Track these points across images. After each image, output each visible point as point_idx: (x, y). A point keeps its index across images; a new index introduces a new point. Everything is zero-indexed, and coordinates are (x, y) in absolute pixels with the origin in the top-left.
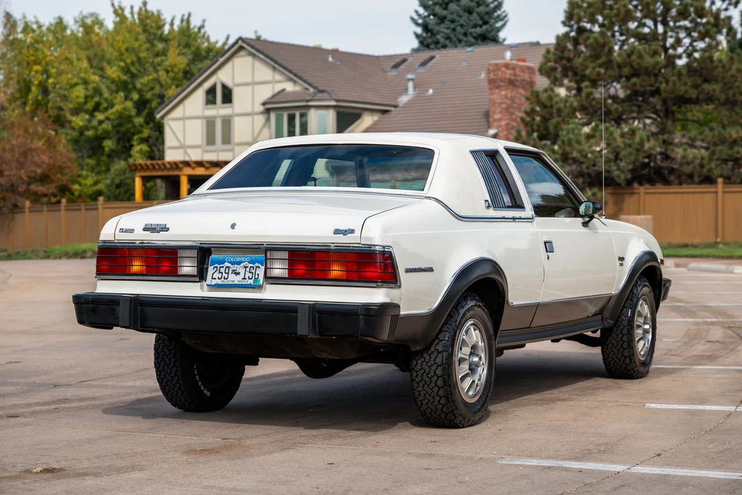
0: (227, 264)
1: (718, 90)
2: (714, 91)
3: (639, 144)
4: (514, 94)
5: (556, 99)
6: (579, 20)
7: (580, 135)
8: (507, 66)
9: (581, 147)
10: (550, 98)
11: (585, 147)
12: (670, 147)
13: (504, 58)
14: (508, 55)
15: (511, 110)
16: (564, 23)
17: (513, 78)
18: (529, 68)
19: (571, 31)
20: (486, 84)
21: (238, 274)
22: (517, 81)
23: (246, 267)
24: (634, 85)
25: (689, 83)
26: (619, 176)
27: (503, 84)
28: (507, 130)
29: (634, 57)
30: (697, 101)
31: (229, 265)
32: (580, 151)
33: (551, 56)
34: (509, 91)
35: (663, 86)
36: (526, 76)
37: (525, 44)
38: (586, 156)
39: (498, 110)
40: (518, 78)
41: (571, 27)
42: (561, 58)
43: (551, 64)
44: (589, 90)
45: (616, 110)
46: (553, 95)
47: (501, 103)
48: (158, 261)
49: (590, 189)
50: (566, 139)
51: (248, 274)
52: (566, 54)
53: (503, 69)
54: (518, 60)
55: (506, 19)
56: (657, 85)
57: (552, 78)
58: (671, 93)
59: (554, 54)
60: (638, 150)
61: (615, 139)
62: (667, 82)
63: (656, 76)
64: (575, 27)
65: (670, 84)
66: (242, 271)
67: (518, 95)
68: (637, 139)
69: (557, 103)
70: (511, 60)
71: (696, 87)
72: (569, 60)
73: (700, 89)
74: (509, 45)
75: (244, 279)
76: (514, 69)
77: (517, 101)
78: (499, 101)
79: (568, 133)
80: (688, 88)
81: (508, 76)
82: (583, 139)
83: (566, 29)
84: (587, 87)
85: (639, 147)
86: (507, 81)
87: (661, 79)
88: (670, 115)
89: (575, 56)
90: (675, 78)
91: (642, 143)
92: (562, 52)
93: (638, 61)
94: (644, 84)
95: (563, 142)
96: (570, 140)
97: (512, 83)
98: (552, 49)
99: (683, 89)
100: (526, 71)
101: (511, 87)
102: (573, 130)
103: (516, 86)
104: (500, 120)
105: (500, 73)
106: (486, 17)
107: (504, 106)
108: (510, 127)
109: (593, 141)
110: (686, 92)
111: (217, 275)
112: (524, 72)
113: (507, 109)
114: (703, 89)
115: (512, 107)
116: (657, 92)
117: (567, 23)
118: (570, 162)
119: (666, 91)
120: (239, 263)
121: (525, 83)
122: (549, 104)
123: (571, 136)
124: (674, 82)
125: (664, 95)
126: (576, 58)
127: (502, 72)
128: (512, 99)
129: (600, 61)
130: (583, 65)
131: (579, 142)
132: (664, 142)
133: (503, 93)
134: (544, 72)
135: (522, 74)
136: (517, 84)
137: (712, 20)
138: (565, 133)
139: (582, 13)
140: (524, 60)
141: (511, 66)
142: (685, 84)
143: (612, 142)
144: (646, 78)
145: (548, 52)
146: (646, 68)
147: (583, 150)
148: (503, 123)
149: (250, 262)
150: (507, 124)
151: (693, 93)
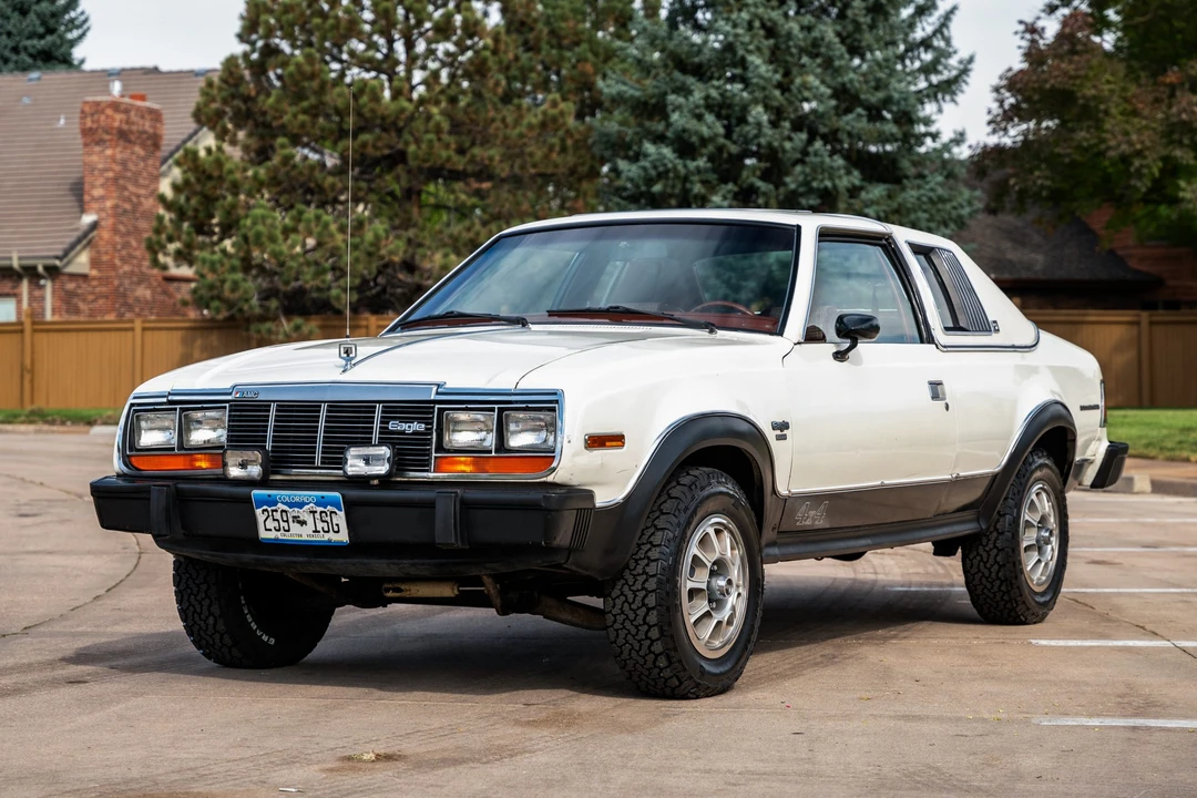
1: (497, 158)
2: (491, 159)
3: (372, 244)
4: (126, 154)
5: (228, 166)
6: (269, 33)
7: (273, 226)
8: (115, 106)
9: (277, 248)
10: (219, 163)
11: (284, 248)
12: (420, 251)
13: (108, 92)
14: (117, 87)
15: (121, 182)
16: (242, 37)
17: (125, 127)
18: (151, 111)
19: (253, 51)
20: (80, 136)
22: (131, 132)
24: (364, 145)
25: (453, 146)
26: (338, 298)
27: (107, 137)
28: (116, 215)
29: (364, 99)
30: (454, 176)
32: (275, 255)
33: (215, 92)
34: (119, 149)
35: (412, 148)
36: (147, 126)
37: (133, 69)
38: (282, 264)
39: (101, 181)
40: (134, 128)
41: (253, 44)
42: (233, 96)
43: (214, 106)
44: (287, 151)
45: (333, 186)
46: (223, 158)
47: (106, 170)
49: (289, 320)
50: (251, 234)
52: (242, 89)
53: (109, 112)
54: (132, 97)
55: (85, 27)
56: (400, 146)
57: (219, 128)
58: (425, 161)
59: (220, 89)
60: (370, 254)
61: (332, 236)
62: (418, 141)
63: (399, 131)
64: (260, 44)
65: (424, 146)
67: (134, 157)
68: (369, 236)
69: (231, 172)
70: (122, 96)
71: (461, 151)
72: (247, 99)
73: (468, 156)
74: (93, 72)
76: (126, 111)
77: (131, 166)
78: (101, 166)
79: (254, 223)
80: (452, 153)
81: (116, 124)
82: (278, 233)
83: (246, 47)
84: (283, 146)
85: (372, 249)
86: (115, 132)
87: (407, 136)
88: (414, 197)
89: (258, 93)
90: (431, 136)
91: (376, 243)
92: (236, 86)
93: (372, 105)
94: (380, 144)
95: (246, 238)
96: (258, 235)
97: (123, 136)
98: (216, 80)
99: (444, 154)
100: (146, 116)
101: (121, 143)
102: (264, 218)
103: (130, 142)
104: (102, 198)
105: (103, 117)
106: (52, 22)
107: (110, 174)
108: (120, 210)
109: (293, 237)
110: (449, 159)
112: (143, 117)
113: (115, 179)
114: (473, 156)
115: (124, 178)
116: (399, 158)
117: (246, 38)
118: (254, 272)
119: (416, 157)
121: (145, 136)
122: (216, 174)
123: (260, 228)
124: (431, 141)
125: (413, 163)
126: (261, 98)
127: (107, 117)
128: (124, 163)
129: (305, 104)
130: (276, 110)
131: (273, 239)
132: (409, 241)
133: (109, 152)
134: (203, 118)
135: (141, 122)
136: (133, 138)
137: (489, 41)
138: (248, 222)
139: (272, 21)
140: (142, 98)
141: (122, 107)
142: (447, 146)
143: (327, 239)
144: (384, 135)
145: (210, 84)
146: (383, 118)
147: (281, 253)
148: (109, 204)
150: (115, 207)
151: (460, 163)
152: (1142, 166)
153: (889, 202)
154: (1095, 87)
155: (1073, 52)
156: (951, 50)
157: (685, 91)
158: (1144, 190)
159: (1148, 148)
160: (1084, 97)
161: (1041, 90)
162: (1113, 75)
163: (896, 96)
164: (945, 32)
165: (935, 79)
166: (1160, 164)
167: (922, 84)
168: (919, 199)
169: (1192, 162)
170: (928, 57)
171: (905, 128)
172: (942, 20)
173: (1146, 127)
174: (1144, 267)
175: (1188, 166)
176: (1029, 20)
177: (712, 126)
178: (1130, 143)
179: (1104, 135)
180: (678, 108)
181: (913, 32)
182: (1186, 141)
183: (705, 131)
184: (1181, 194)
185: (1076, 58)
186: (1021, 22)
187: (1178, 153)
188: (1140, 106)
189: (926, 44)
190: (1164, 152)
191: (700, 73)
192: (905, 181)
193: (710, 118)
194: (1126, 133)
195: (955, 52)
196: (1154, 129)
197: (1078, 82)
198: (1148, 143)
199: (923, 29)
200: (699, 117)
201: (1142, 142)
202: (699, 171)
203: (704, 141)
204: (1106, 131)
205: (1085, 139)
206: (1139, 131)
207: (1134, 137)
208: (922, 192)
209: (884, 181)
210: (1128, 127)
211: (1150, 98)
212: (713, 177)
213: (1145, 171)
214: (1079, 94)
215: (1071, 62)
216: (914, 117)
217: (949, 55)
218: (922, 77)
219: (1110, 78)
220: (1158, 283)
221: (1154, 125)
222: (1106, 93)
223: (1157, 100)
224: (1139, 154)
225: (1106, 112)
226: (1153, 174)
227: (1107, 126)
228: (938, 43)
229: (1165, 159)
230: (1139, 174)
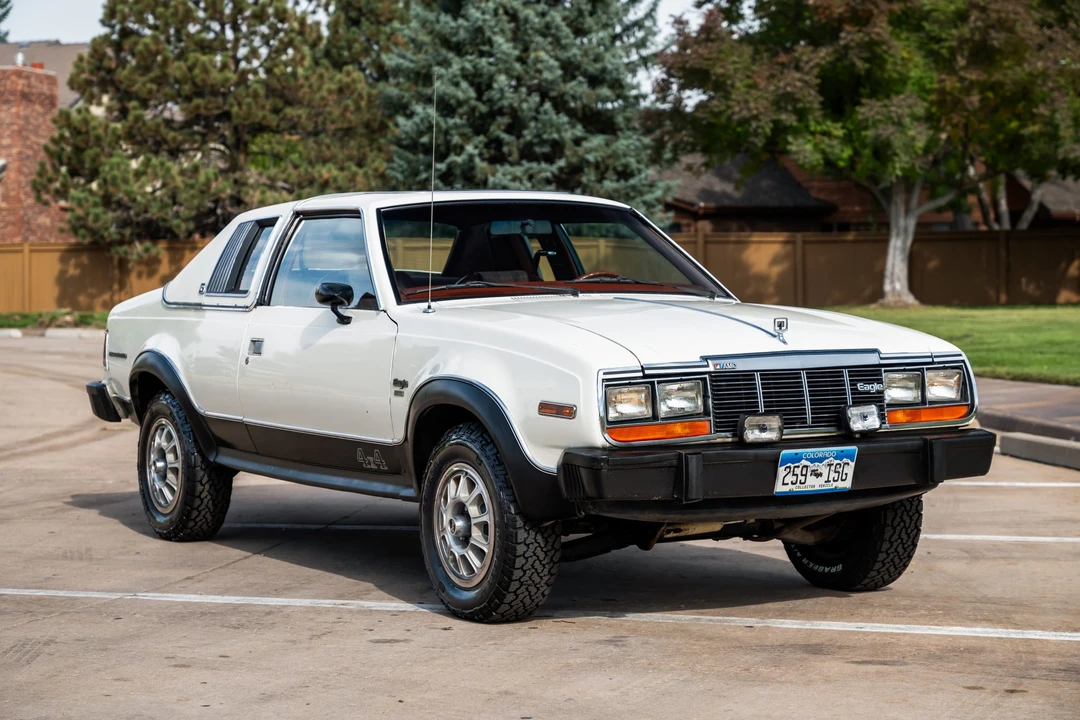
1: (304, 117)
2: (299, 117)
3: (204, 185)
4: (28, 111)
5: (93, 124)
6: (124, 19)
7: (126, 171)
8: (19, 74)
9: (129, 188)
10: (86, 122)
11: (135, 187)
12: (244, 189)
13: (15, 64)
14: (20, 58)
15: (24, 133)
16: (103, 22)
17: (26, 90)
18: (48, 77)
19: (113, 33)
22: (33, 94)
24: (198, 107)
25: (268, 107)
26: (178, 226)
27: (12, 98)
28: (21, 160)
29: (197, 71)
30: (276, 131)
32: (128, 193)
33: (85, 65)
34: (21, 108)
35: (235, 109)
36: (45, 88)
37: (39, 42)
38: (134, 200)
39: (7, 133)
40: (34, 91)
41: (112, 27)
42: (99, 68)
43: (84, 76)
44: (139, 112)
45: (174, 139)
46: (89, 118)
47: (12, 124)
49: (141, 242)
50: (109, 177)
52: (106, 63)
53: (14, 78)
54: (34, 66)
55: (8, 6)
56: (226, 108)
57: (87, 94)
58: (245, 119)
59: (89, 63)
60: (202, 192)
61: (173, 178)
62: (240, 104)
63: (224, 95)
64: (118, 27)
65: (244, 107)
67: (34, 114)
68: (202, 178)
69: (95, 128)
70: (24, 65)
71: (276, 111)
72: (110, 71)
73: (281, 115)
76: (28, 77)
77: (32, 121)
78: (8, 121)
79: (112, 169)
80: (267, 113)
81: (20, 88)
82: (131, 177)
83: (105, 30)
84: (135, 108)
85: (204, 188)
86: (18, 94)
87: (231, 100)
88: (242, 147)
89: (117, 66)
90: (249, 100)
91: (208, 183)
92: (101, 60)
93: (203, 76)
94: (210, 106)
95: (105, 181)
96: (114, 178)
97: (25, 97)
98: (86, 52)
99: (260, 114)
100: (45, 81)
101: (24, 102)
102: (118, 165)
103: (30, 101)
104: (9, 147)
105: (9, 83)
107: (15, 128)
108: (24, 156)
109: (144, 179)
110: (264, 117)
112: (41, 82)
113: (19, 132)
114: (285, 115)
115: (26, 130)
116: (226, 116)
117: (107, 22)
118: (114, 206)
119: (238, 116)
121: (43, 97)
122: (84, 129)
123: (116, 173)
124: (249, 105)
125: (236, 121)
126: (119, 70)
127: (12, 82)
128: (26, 118)
129: (152, 75)
130: (129, 80)
131: (126, 181)
132: (236, 182)
133: (14, 110)
134: (76, 86)
135: (40, 85)
136: (33, 98)
137: (296, 25)
138: (107, 168)
139: (127, 10)
140: (41, 66)
141: (24, 74)
142: (263, 107)
143: (169, 181)
144: (213, 99)
145: (81, 59)
146: (212, 86)
147: (132, 192)
148: (15, 151)
150: (20, 153)
151: (273, 120)
152: (758, 127)
153: (606, 149)
154: (723, 67)
155: (708, 40)
156: (655, 29)
157: (446, 63)
158: (760, 144)
159: (761, 113)
160: (715, 74)
161: (683, 69)
162: (739, 57)
163: (610, 67)
164: (653, 14)
165: (644, 52)
166: (771, 125)
167: (634, 57)
168: (628, 146)
169: (795, 124)
170: (640, 34)
171: (618, 92)
172: (651, 6)
173: (761, 97)
175: (791, 126)
176: (677, 14)
177: (466, 91)
178: (749, 109)
179: (731, 103)
180: (440, 77)
181: (626, 15)
182: (790, 108)
183: (460, 95)
184: (789, 147)
185: (710, 44)
186: (671, 16)
187: (783, 117)
188: (758, 80)
189: (638, 24)
190: (775, 117)
191: (459, 49)
192: (619, 133)
193: (464, 85)
194: (747, 102)
195: (660, 31)
196: (767, 99)
197: (711, 63)
198: (762, 110)
199: (636, 13)
200: (457, 85)
201: (757, 109)
202: (456, 126)
203: (460, 103)
204: (732, 100)
205: (717, 106)
206: (756, 100)
207: (752, 105)
208: (631, 141)
209: (602, 132)
210: (748, 97)
211: (767, 74)
212: (468, 131)
213: (760, 131)
214: (712, 72)
215: (706, 47)
216: (624, 83)
217: (655, 34)
218: (634, 51)
219: (735, 59)
220: (832, 209)
221: (766, 95)
222: (732, 72)
223: (772, 76)
224: (756, 117)
225: (733, 86)
226: (765, 133)
227: (733, 96)
228: (648, 23)
229: (776, 122)
230: (756, 134)
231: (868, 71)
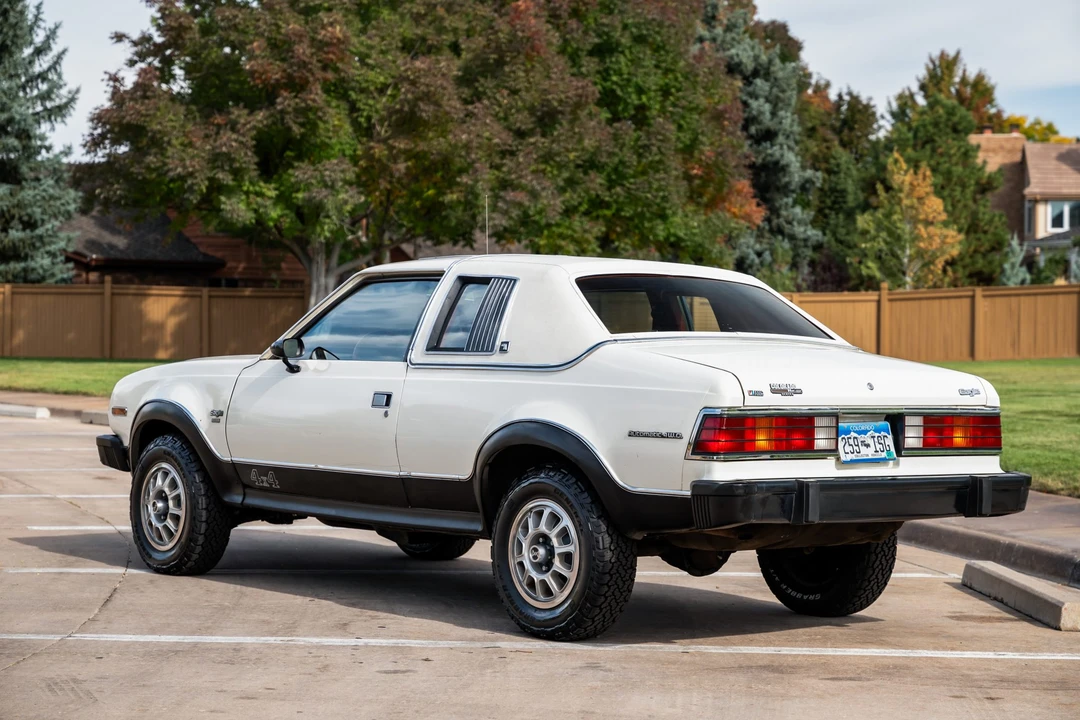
0: (853, 434)
21: (868, 446)
23: (873, 437)
31: (856, 435)
48: (789, 432)
51: (879, 447)
66: (870, 441)
75: (876, 451)
111: (848, 449)
120: (865, 432)
149: (876, 431)
152: (193, 184)
153: (11, 199)
154: (160, 123)
155: (145, 97)
156: (62, 83)
158: (195, 202)
159: (197, 171)
160: (152, 131)
161: (120, 124)
162: (174, 115)
163: (17, 117)
164: (58, 67)
165: (49, 105)
166: (207, 183)
167: (39, 108)
168: (34, 196)
169: (231, 183)
170: (44, 87)
171: (24, 142)
172: (55, 59)
173: (197, 155)
174: (211, 252)
175: (227, 186)
176: (113, 71)
178: (184, 167)
179: (167, 161)
181: (32, 67)
182: (227, 168)
184: (222, 206)
185: (147, 101)
186: (106, 73)
187: (220, 176)
188: (194, 139)
189: (43, 76)
190: (211, 175)
192: (24, 183)
194: (182, 160)
195: (65, 85)
196: (203, 158)
197: (148, 119)
198: (197, 167)
199: (41, 65)
201: (193, 166)
204: (168, 157)
205: (153, 163)
206: (192, 158)
207: (188, 163)
208: (37, 191)
209: (8, 182)
210: (184, 155)
211: (202, 134)
213: (196, 188)
214: (148, 128)
215: (143, 104)
216: (32, 134)
217: (61, 87)
218: (39, 103)
219: (173, 118)
220: (220, 264)
221: (203, 154)
222: (169, 129)
223: (207, 136)
224: (191, 175)
225: (169, 143)
226: (202, 190)
227: (169, 153)
228: (52, 76)
229: (211, 180)
230: (191, 189)
231: (303, 135)
